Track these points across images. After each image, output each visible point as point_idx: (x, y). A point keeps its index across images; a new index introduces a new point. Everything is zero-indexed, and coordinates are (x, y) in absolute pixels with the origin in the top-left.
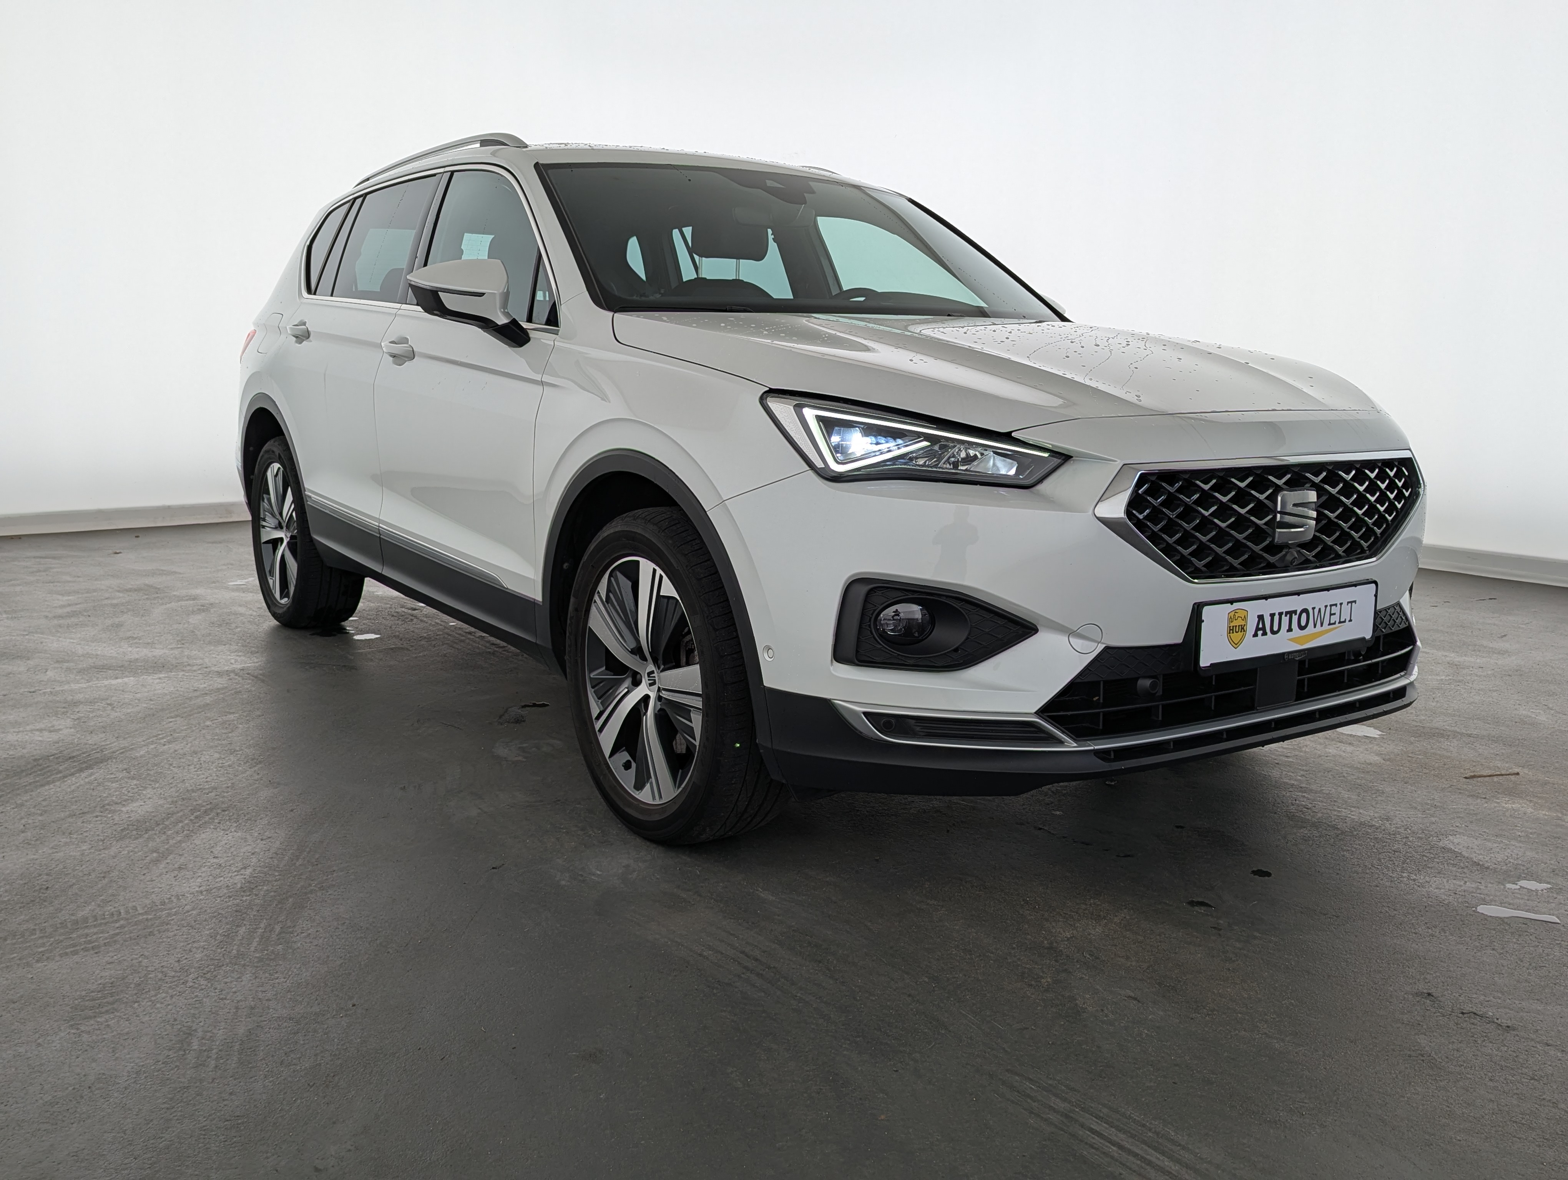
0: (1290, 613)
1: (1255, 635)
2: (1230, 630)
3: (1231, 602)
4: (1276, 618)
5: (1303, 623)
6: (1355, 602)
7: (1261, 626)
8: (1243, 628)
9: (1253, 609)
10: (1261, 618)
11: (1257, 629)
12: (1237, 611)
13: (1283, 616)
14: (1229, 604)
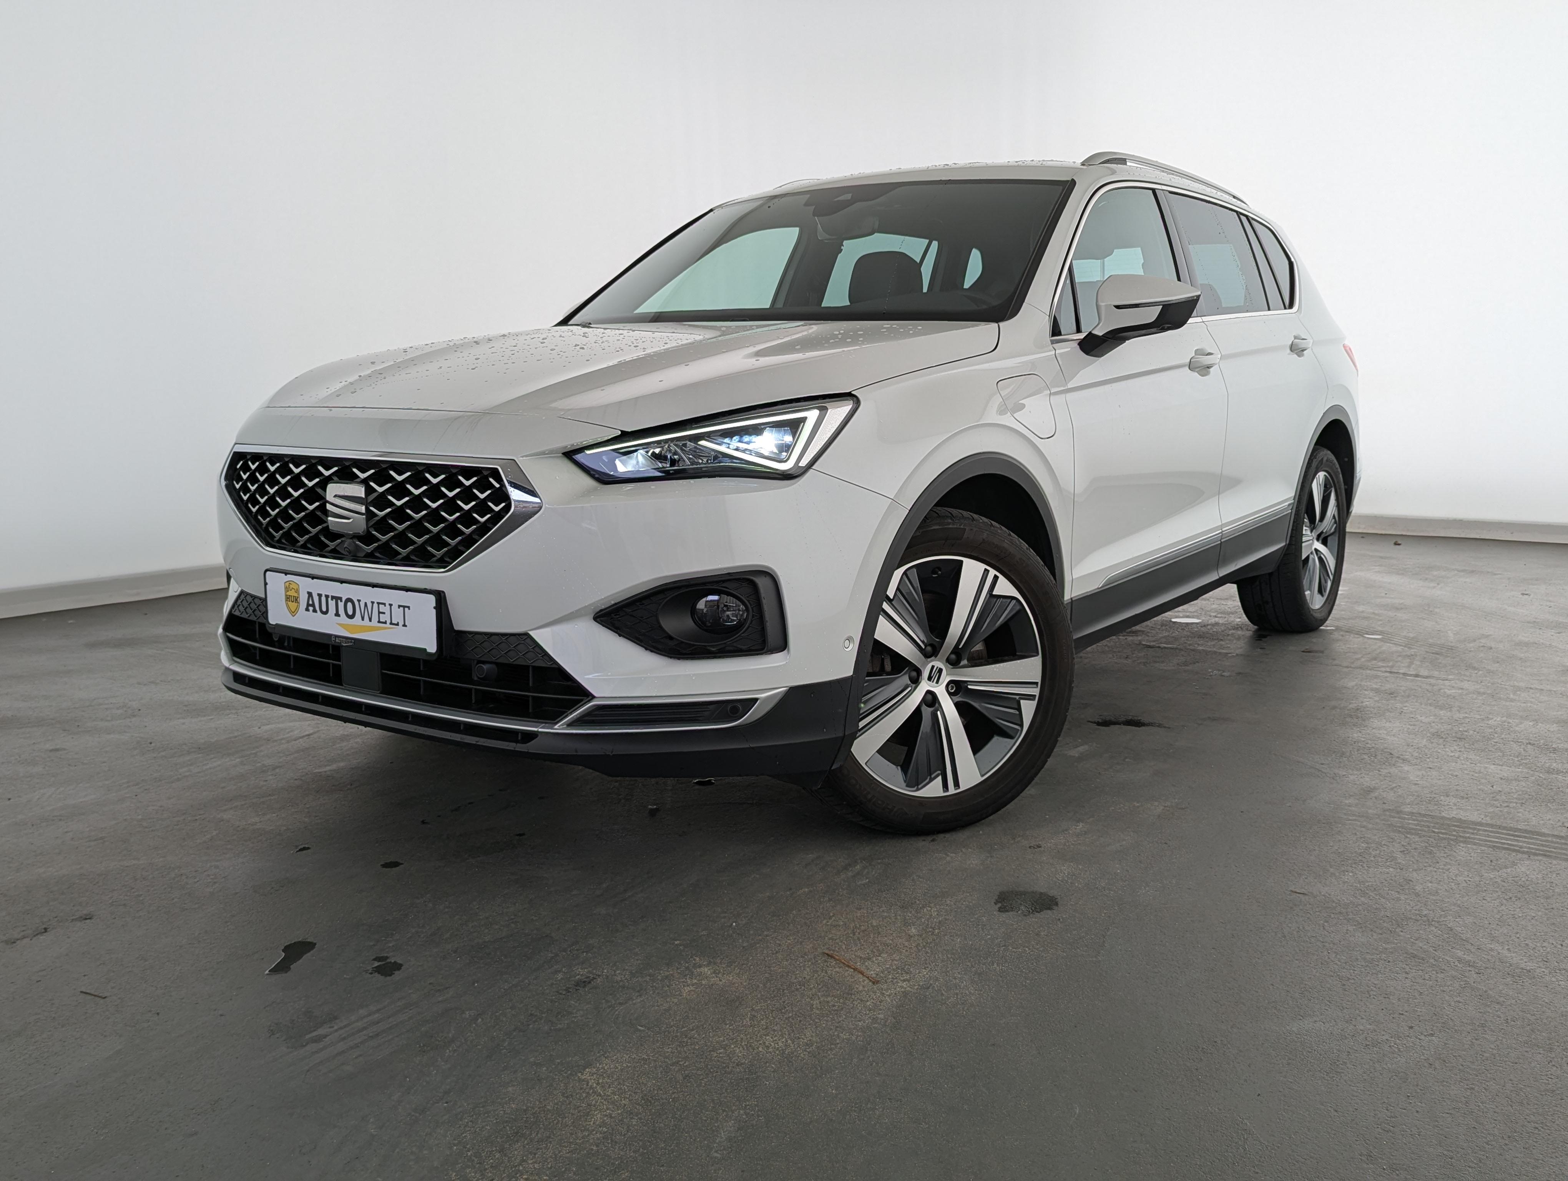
0: (337, 599)
1: (307, 610)
2: (287, 598)
3: (286, 573)
4: (323, 599)
5: (350, 612)
6: (409, 607)
7: (311, 602)
8: (296, 600)
9: (305, 585)
10: (310, 594)
11: (308, 605)
12: (290, 582)
13: (330, 599)
14: (284, 575)
